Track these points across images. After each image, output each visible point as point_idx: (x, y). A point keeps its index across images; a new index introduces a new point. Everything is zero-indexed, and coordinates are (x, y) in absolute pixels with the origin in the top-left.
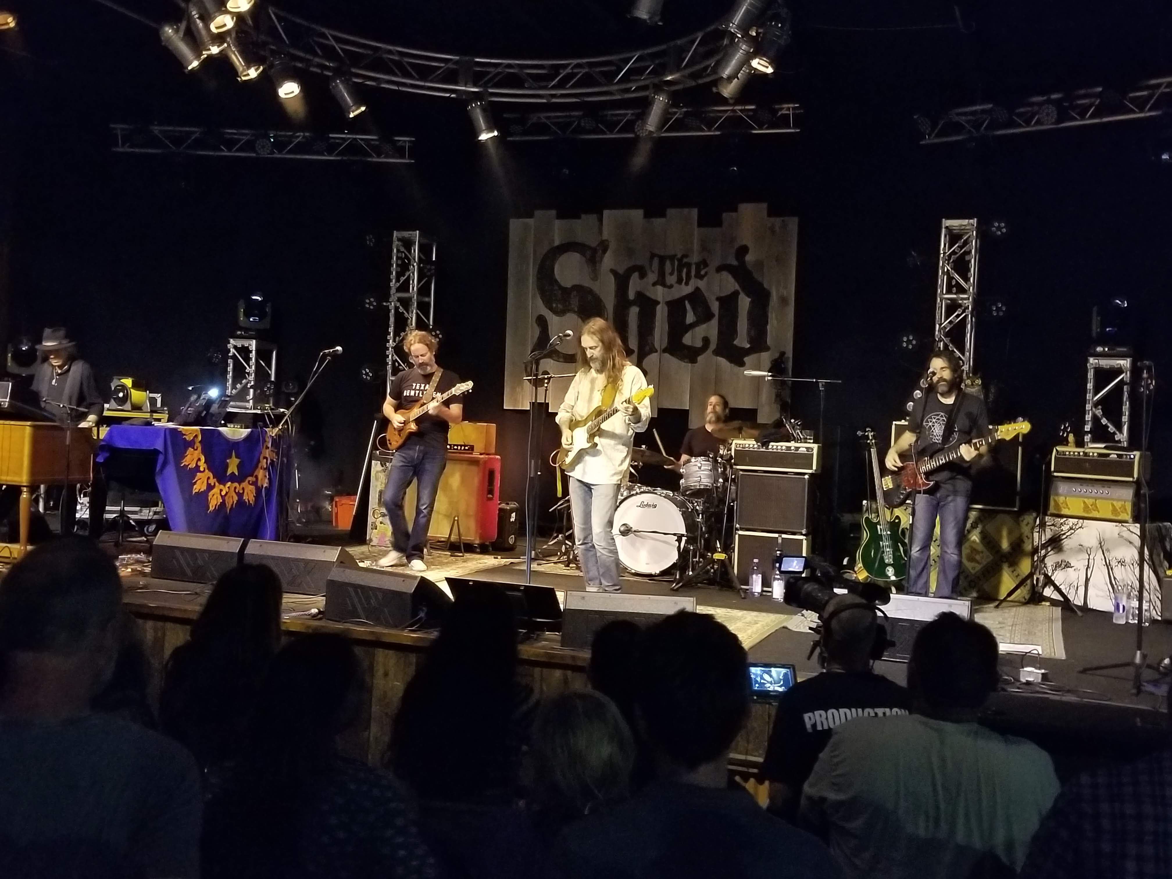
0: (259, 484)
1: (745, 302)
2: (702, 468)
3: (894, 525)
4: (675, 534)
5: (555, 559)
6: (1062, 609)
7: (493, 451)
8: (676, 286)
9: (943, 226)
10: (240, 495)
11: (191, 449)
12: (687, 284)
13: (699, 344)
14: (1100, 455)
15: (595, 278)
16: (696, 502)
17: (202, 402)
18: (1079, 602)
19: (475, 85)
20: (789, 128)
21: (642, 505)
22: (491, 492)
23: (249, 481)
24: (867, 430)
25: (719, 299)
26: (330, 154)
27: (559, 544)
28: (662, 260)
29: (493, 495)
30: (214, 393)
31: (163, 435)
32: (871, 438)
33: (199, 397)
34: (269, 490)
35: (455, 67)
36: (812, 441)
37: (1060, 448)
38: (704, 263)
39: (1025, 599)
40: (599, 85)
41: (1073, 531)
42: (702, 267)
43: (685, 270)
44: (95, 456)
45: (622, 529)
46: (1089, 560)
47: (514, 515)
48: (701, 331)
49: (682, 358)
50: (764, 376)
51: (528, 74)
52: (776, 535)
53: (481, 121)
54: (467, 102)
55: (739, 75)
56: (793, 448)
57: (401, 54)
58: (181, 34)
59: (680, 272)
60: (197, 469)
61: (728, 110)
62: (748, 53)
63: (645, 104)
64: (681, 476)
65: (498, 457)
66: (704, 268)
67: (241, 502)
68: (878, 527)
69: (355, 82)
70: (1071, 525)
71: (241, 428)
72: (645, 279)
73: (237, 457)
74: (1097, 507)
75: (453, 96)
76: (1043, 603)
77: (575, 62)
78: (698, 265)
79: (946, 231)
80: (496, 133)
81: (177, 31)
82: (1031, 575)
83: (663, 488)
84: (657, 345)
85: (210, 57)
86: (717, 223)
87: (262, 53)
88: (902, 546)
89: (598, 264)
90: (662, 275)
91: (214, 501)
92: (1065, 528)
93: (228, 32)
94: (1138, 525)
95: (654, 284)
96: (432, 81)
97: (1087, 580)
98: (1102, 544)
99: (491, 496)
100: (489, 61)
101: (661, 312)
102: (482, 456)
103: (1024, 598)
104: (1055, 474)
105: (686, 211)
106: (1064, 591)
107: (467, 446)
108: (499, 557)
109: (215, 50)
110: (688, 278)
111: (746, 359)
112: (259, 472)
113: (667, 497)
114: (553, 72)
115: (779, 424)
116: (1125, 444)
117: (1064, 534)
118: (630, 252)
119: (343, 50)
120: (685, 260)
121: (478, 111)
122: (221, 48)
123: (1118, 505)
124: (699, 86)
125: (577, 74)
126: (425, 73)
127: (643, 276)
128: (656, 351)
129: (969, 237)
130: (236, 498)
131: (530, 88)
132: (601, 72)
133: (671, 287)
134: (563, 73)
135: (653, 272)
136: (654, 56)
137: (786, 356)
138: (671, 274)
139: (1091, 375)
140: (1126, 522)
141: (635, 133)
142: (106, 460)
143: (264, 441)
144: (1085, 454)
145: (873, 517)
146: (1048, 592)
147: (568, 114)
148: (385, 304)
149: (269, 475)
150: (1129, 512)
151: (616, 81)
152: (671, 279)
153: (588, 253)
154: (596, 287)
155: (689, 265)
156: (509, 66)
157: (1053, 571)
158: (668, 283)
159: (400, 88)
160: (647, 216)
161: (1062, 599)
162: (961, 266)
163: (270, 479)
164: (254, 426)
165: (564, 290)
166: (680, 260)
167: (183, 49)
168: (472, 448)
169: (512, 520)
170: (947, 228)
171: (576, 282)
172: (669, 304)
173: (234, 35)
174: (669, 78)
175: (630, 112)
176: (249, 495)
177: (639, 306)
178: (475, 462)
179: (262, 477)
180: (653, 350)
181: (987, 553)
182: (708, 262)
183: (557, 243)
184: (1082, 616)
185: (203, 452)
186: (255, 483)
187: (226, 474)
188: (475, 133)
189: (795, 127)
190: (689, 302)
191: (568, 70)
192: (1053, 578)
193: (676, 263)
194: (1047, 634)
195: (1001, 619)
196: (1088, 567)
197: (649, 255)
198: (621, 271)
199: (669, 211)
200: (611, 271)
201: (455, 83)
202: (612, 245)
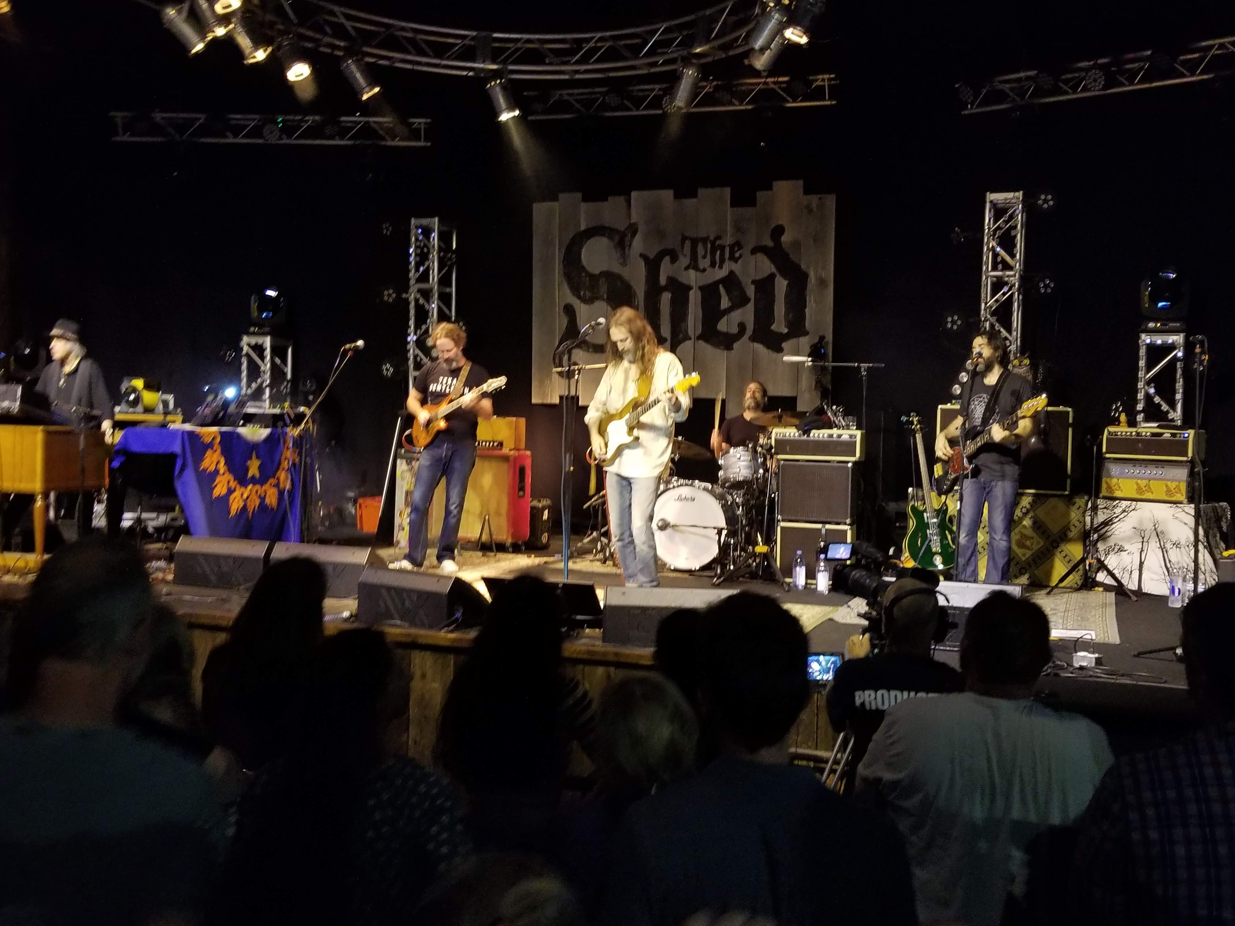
0: (281, 486)
1: (781, 285)
2: (742, 458)
3: (942, 512)
4: (714, 528)
5: (591, 557)
6: (1115, 594)
7: (523, 445)
8: (709, 270)
9: (988, 201)
10: (263, 499)
11: (209, 453)
12: (721, 267)
13: (735, 330)
14: (1153, 435)
15: (624, 264)
16: (737, 494)
17: (219, 401)
18: (1133, 586)
19: (494, 62)
20: (824, 99)
21: (680, 499)
22: (522, 489)
23: (271, 484)
24: (912, 414)
25: (753, 282)
26: (342, 138)
27: (594, 541)
28: (695, 242)
29: (524, 491)
30: (230, 393)
31: (180, 436)
32: (915, 423)
33: (216, 396)
34: (291, 493)
35: (473, 43)
36: (855, 427)
37: (1112, 429)
38: (737, 245)
39: (1078, 585)
40: (624, 59)
41: (1126, 514)
42: (736, 249)
43: (718, 253)
44: (110, 462)
45: (660, 524)
46: (1143, 542)
47: (546, 512)
48: (736, 316)
49: (717, 345)
50: (804, 363)
51: (551, 50)
52: (819, 526)
53: (501, 100)
54: (487, 80)
55: (772, 46)
56: (835, 436)
57: (415, 30)
58: (184, 14)
59: (713, 254)
60: (216, 472)
61: (758, 84)
62: (780, 22)
63: (674, 78)
64: (719, 468)
65: (528, 453)
66: (738, 250)
67: (263, 506)
68: (925, 514)
69: (368, 64)
70: (1124, 507)
71: (261, 427)
72: (677, 263)
73: (258, 457)
74: (1150, 489)
75: (471, 74)
76: (1096, 589)
77: (599, 35)
78: (732, 247)
79: (991, 205)
80: (517, 113)
81: (179, 12)
82: (1083, 560)
83: (701, 480)
84: (691, 332)
85: (215, 40)
86: (752, 202)
87: (269, 33)
88: (951, 534)
89: (627, 249)
90: (694, 258)
91: (236, 504)
92: (1118, 511)
93: (233, 13)
94: (1193, 506)
95: (687, 268)
96: (448, 59)
97: (1141, 564)
98: (1157, 526)
99: (521, 493)
100: (507, 36)
101: (694, 297)
102: (512, 452)
103: (1076, 583)
104: (1108, 456)
105: (717, 190)
106: (1117, 575)
107: (496, 442)
108: (533, 556)
109: (220, 31)
110: (722, 261)
111: (784, 345)
112: (281, 473)
113: (705, 489)
114: (576, 47)
115: (820, 411)
116: (1179, 423)
117: (1117, 517)
118: (661, 234)
119: (354, 28)
120: (718, 242)
121: (498, 89)
122: (227, 29)
123: (1172, 485)
124: (728, 58)
125: (602, 47)
126: (441, 50)
127: (674, 260)
128: (690, 339)
129: (1015, 211)
130: (258, 502)
131: (550, 64)
132: (626, 46)
133: (704, 270)
134: (586, 47)
135: (685, 256)
136: (680, 28)
137: (825, 340)
138: (704, 257)
139: (1143, 352)
140: (1181, 503)
141: (663, 109)
142: (122, 464)
143: (285, 442)
144: (1138, 434)
145: (919, 504)
146: (1101, 577)
147: (592, 90)
148: (404, 296)
149: (291, 475)
150: (1184, 494)
151: (641, 55)
152: (704, 263)
153: (617, 238)
154: (625, 272)
155: (722, 248)
156: (529, 41)
157: (1106, 555)
158: (701, 267)
159: (417, 68)
160: (677, 196)
161: (1116, 584)
162: (1007, 242)
163: (292, 480)
164: (274, 426)
165: (592, 276)
166: (713, 243)
167: (187, 31)
168: (501, 444)
169: (545, 517)
170: (991, 202)
171: (605, 269)
172: (701, 288)
173: (239, 15)
174: (698, 50)
175: (657, 87)
176: (272, 499)
177: (671, 292)
178: (505, 458)
179: (284, 478)
180: (687, 338)
181: (1037, 538)
182: (742, 244)
183: (583, 227)
184: (1136, 601)
185: (223, 453)
186: (277, 485)
187: (247, 475)
188: (495, 113)
189: (830, 99)
190: (724, 286)
191: (592, 44)
192: (1106, 562)
193: (709, 246)
194: (1100, 619)
195: (1053, 606)
196: (1142, 551)
197: (680, 238)
198: (652, 255)
199: (701, 192)
200: (641, 255)
201: (474, 60)
202: (642, 228)
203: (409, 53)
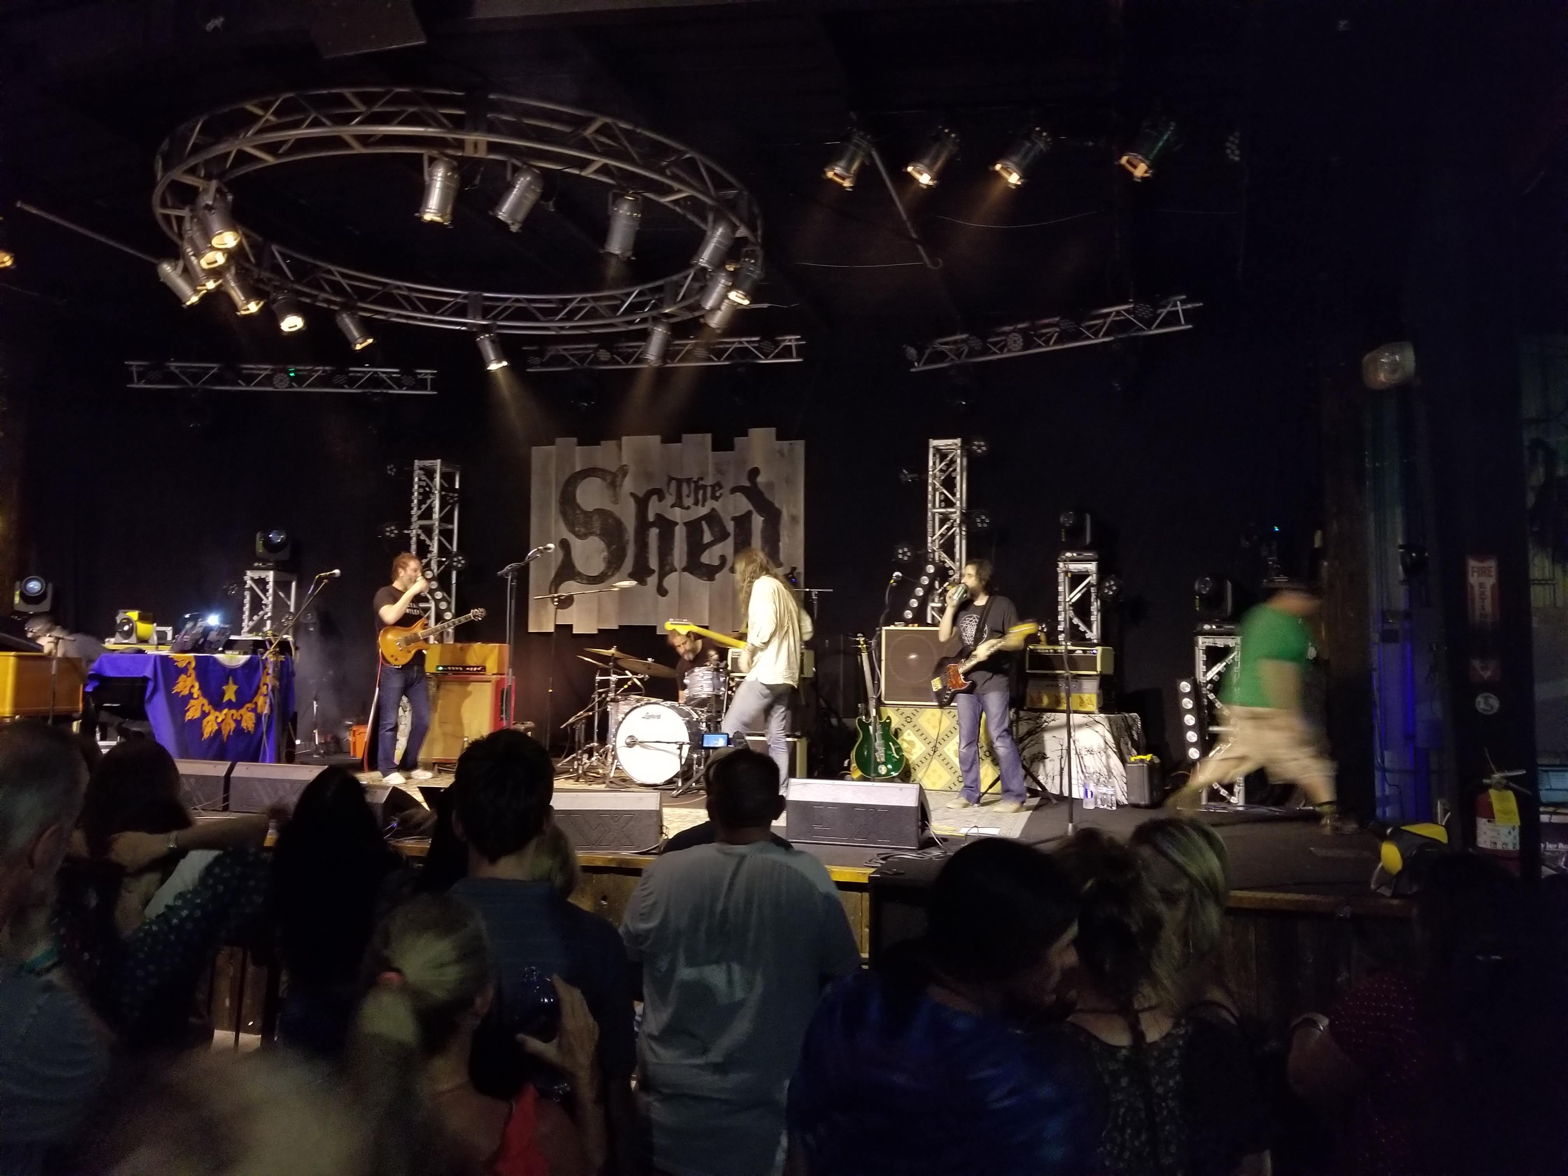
0: (260, 710)
1: (758, 521)
3: (886, 725)
4: (676, 743)
6: (1039, 798)
7: (506, 670)
8: (693, 507)
9: (931, 446)
10: (238, 723)
11: (182, 677)
12: (703, 505)
13: (716, 562)
15: (615, 502)
16: (701, 710)
18: (1056, 791)
19: (484, 318)
20: (793, 358)
21: (648, 717)
22: (505, 710)
23: (249, 708)
24: (859, 637)
25: (734, 519)
26: (350, 386)
27: (571, 762)
28: (679, 483)
30: (213, 620)
32: (861, 643)
33: (197, 624)
34: (269, 717)
35: (465, 301)
37: (1033, 647)
38: (718, 485)
40: (602, 317)
41: (1047, 724)
42: (717, 489)
43: (701, 492)
45: (628, 741)
46: (1062, 750)
48: (718, 550)
49: (700, 576)
51: (536, 308)
53: (489, 351)
54: (477, 334)
55: (722, 308)
57: (410, 289)
58: (179, 271)
59: (696, 494)
60: (191, 695)
62: (725, 287)
63: (645, 336)
65: (513, 677)
66: (719, 490)
67: (239, 729)
68: (870, 729)
69: (362, 317)
70: (1046, 718)
71: (240, 653)
72: (664, 502)
73: (234, 684)
75: (464, 328)
77: (580, 296)
78: (713, 487)
79: (934, 450)
80: (505, 363)
84: (677, 564)
85: (208, 293)
86: (730, 447)
88: (894, 745)
89: (618, 489)
90: (679, 496)
91: (210, 727)
92: (1040, 721)
94: (1104, 716)
95: (672, 506)
96: (442, 314)
97: (1062, 770)
99: (504, 714)
100: (497, 295)
101: (680, 533)
102: (492, 677)
104: (1030, 671)
105: (700, 436)
106: (1043, 782)
107: (478, 667)
109: (210, 285)
110: (705, 500)
112: (259, 698)
114: (561, 306)
116: (1095, 641)
117: (1039, 727)
118: (648, 476)
119: (349, 285)
120: (701, 483)
121: (487, 342)
122: (218, 283)
123: (1085, 697)
124: (690, 318)
126: (433, 307)
127: (661, 498)
128: (676, 570)
129: (955, 455)
130: (233, 725)
131: (539, 321)
132: (603, 306)
133: (688, 508)
134: (570, 307)
135: (671, 494)
136: (651, 291)
137: (798, 570)
138: (688, 496)
139: (1061, 577)
140: (1095, 713)
141: (637, 364)
143: (264, 668)
144: (1055, 651)
147: (582, 346)
148: (406, 532)
149: (270, 700)
150: (1096, 705)
151: (618, 313)
152: (688, 501)
153: (609, 479)
154: (616, 511)
155: (704, 487)
156: (517, 300)
158: (686, 504)
159: (411, 322)
160: (664, 441)
161: (1040, 789)
163: (270, 705)
164: (255, 652)
165: (586, 514)
166: (696, 482)
167: (182, 284)
168: (484, 668)
170: (934, 447)
171: (598, 506)
172: (687, 524)
173: (233, 271)
174: (667, 311)
175: (634, 343)
176: (249, 723)
177: (659, 527)
178: (487, 683)
179: (263, 703)
180: (673, 570)
182: (723, 483)
183: (578, 468)
184: (1055, 803)
185: (198, 678)
186: (254, 710)
187: (223, 700)
188: (483, 363)
189: (798, 357)
190: (707, 523)
191: (575, 304)
193: (693, 485)
196: (1061, 758)
197: (666, 479)
198: (641, 494)
199: (685, 437)
200: (632, 494)
201: (465, 317)
202: (632, 469)
203: (403, 308)
